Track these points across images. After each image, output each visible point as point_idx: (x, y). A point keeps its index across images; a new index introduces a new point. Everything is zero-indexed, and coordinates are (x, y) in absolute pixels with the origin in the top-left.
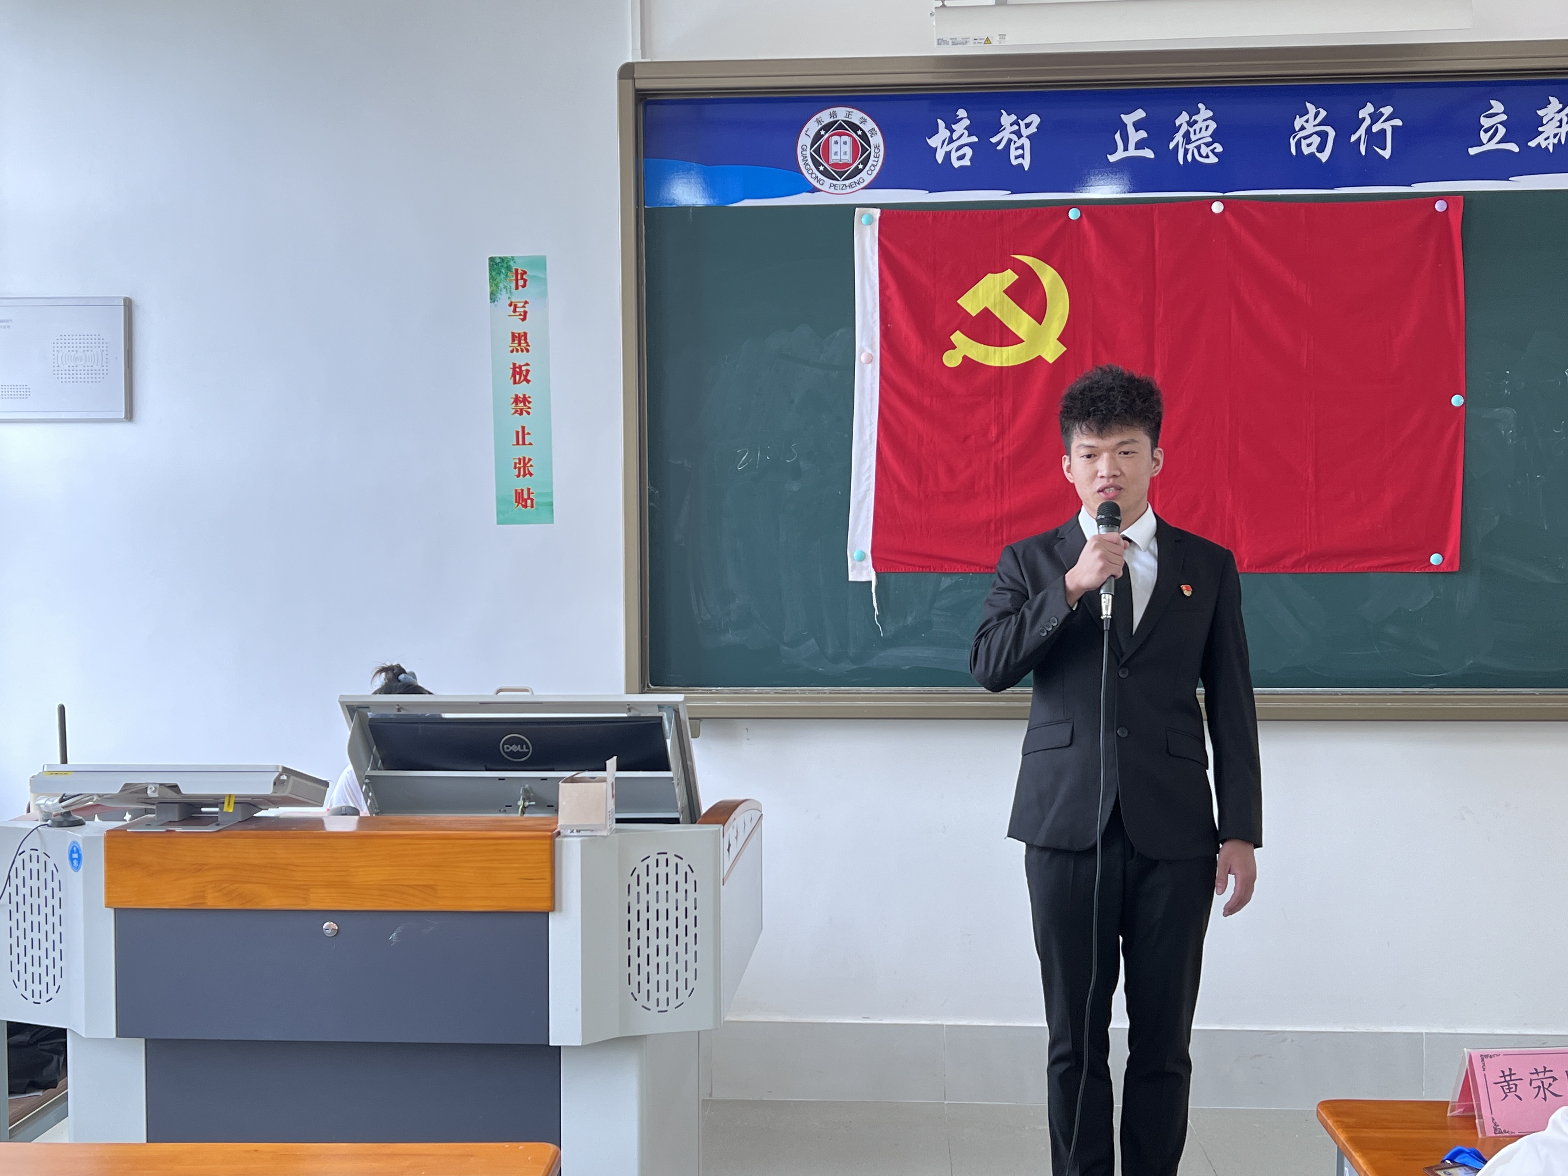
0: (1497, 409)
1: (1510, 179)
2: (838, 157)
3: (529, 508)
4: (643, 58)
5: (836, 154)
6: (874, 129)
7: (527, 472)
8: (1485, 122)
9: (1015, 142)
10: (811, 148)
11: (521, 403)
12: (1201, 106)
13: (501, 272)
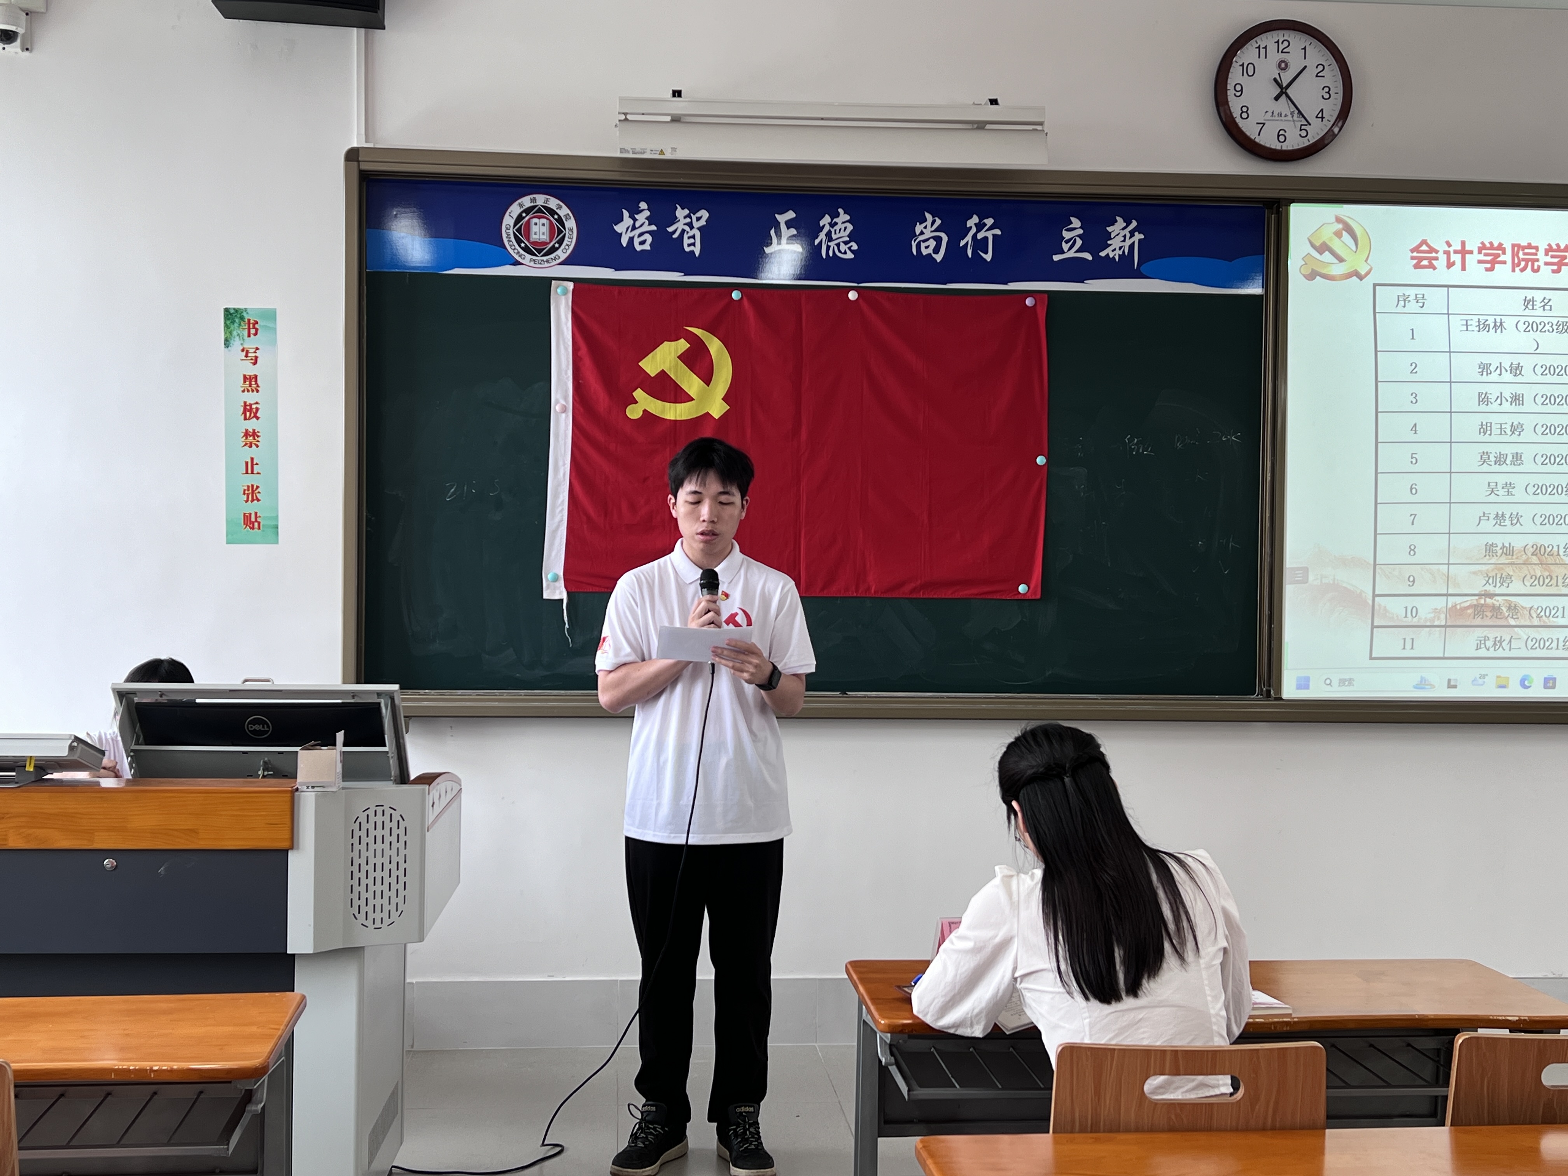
0: (1073, 468)
1: (1085, 282)
2: (537, 237)
3: (256, 530)
4: (366, 142)
5: (535, 234)
6: (568, 214)
7: (255, 498)
8: (1067, 235)
9: (688, 232)
10: (514, 226)
11: (251, 436)
12: (841, 211)
13: (235, 321)
